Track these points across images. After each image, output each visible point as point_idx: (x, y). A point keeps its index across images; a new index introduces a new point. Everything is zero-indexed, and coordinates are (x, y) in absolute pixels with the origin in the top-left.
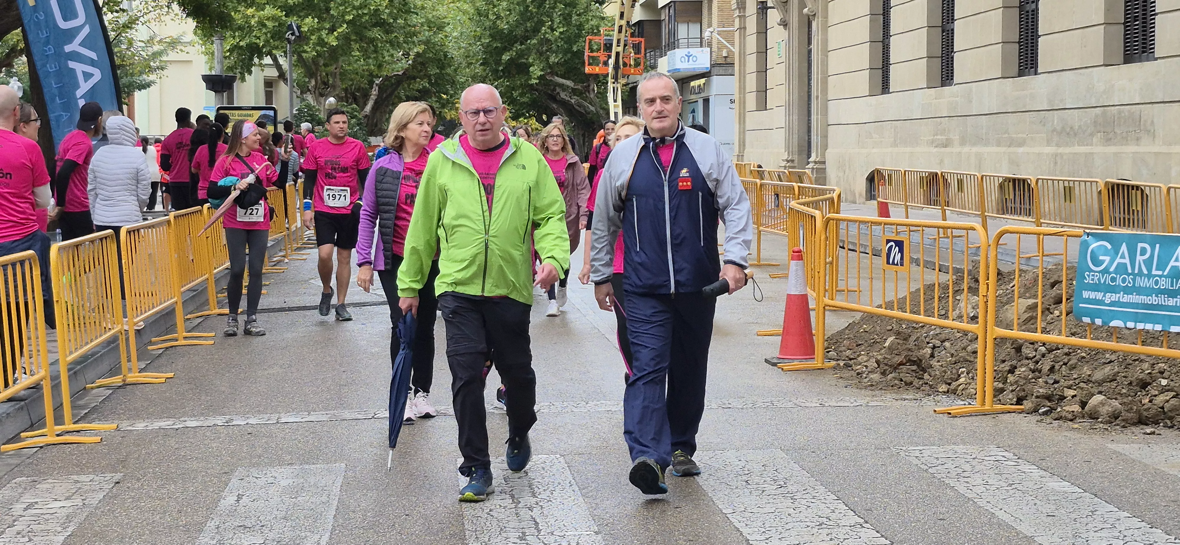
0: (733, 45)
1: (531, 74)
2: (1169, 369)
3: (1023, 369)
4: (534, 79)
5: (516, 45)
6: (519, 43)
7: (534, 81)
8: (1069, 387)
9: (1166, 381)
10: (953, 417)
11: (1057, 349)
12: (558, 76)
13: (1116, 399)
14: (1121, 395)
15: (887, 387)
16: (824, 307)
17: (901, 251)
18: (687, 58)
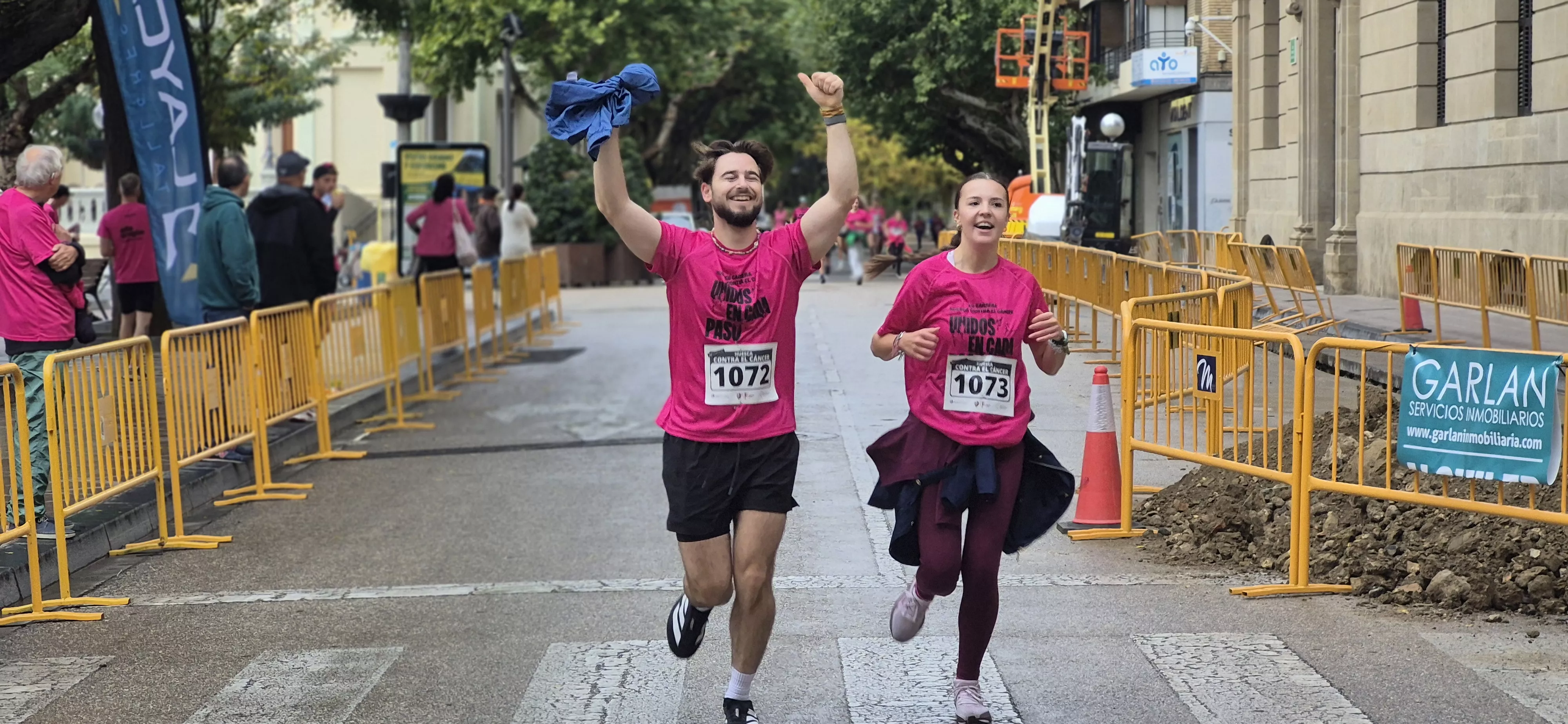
0: (1229, 44)
1: (916, 87)
2: (1544, 536)
3: (1366, 536)
4: (922, 95)
5: (892, 41)
6: (897, 38)
7: (922, 99)
8: (1414, 560)
9: (1539, 551)
10: (1250, 599)
11: (1410, 508)
12: (961, 90)
13: (1466, 576)
14: (1477, 570)
15: (1197, 561)
16: (1130, 451)
17: (1213, 371)
18: (1160, 63)
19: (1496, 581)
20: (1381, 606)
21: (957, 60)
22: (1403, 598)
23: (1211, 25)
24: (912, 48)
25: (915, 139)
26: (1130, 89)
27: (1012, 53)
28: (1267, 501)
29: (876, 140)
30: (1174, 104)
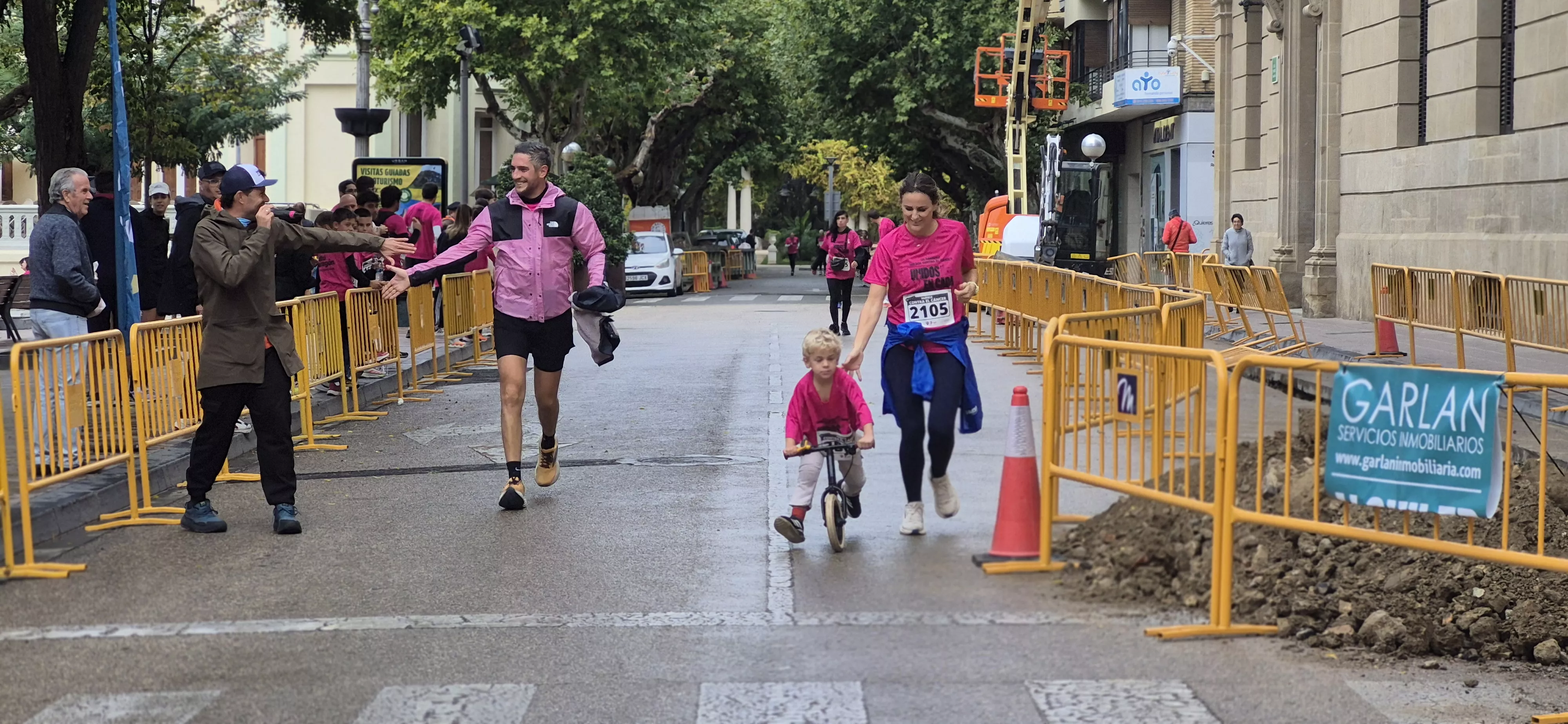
0: (1212, 63)
1: (896, 106)
2: (1489, 574)
3: (1297, 572)
4: (901, 114)
5: (872, 60)
6: (877, 57)
7: (900, 119)
8: (1347, 599)
9: (1483, 591)
10: (1165, 641)
11: (1345, 542)
12: (943, 110)
13: (1402, 617)
14: (1414, 611)
15: (1116, 598)
16: (1051, 478)
17: (1134, 392)
18: (1143, 83)
19: (1435, 623)
20: (1308, 650)
21: (938, 79)
22: (1332, 641)
23: (1195, 44)
24: (893, 66)
25: (902, 161)
26: (1112, 109)
27: (993, 72)
28: (1196, 533)
29: (863, 163)
30: (1157, 125)
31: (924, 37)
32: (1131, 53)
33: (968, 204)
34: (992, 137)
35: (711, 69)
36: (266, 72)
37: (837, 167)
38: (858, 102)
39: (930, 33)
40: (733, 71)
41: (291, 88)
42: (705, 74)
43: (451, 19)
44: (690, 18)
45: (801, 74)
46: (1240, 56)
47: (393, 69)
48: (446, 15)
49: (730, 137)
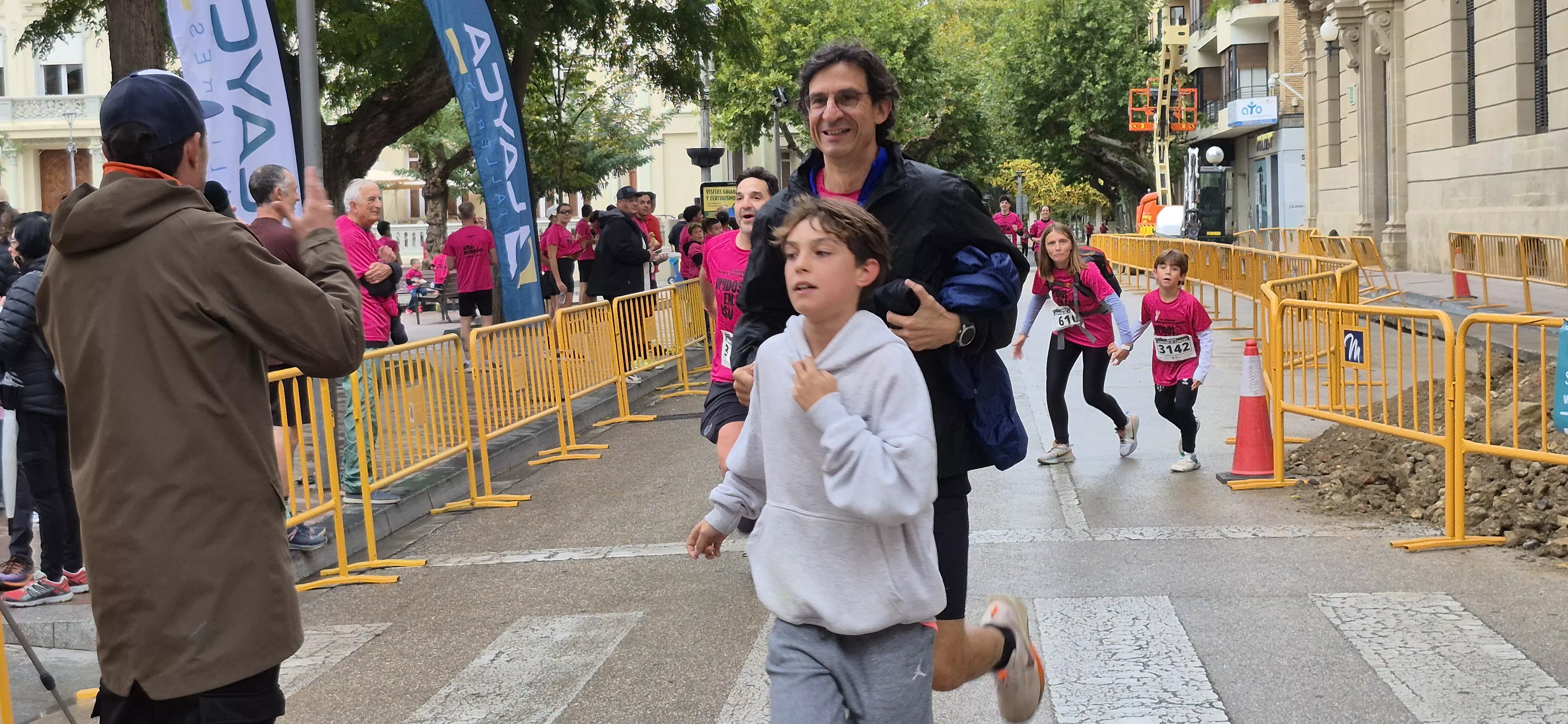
0: (1300, 93)
1: (1071, 134)
3: (1512, 491)
4: (1075, 139)
5: (1053, 101)
6: (1057, 99)
7: (1074, 142)
8: (1564, 514)
10: (1411, 552)
11: (1553, 466)
12: (1103, 135)
15: (1350, 511)
16: (1282, 413)
17: (1360, 344)
18: (1249, 109)
20: (1540, 560)
21: (1100, 113)
22: (1559, 551)
23: (1287, 80)
24: (1068, 106)
25: (1070, 171)
26: (1227, 128)
27: (1141, 106)
28: (1409, 456)
29: (1041, 174)
30: (1259, 138)
31: (1090, 84)
32: (1240, 89)
33: (1120, 199)
34: (1139, 151)
35: (941, 112)
36: (636, 126)
37: (1024, 177)
38: (1043, 132)
39: (1094, 82)
40: (955, 113)
41: (653, 137)
42: (936, 117)
43: (761, 85)
44: (926, 78)
45: (1003, 114)
46: (1323, 87)
47: (722, 121)
48: (758, 83)
49: (952, 160)
